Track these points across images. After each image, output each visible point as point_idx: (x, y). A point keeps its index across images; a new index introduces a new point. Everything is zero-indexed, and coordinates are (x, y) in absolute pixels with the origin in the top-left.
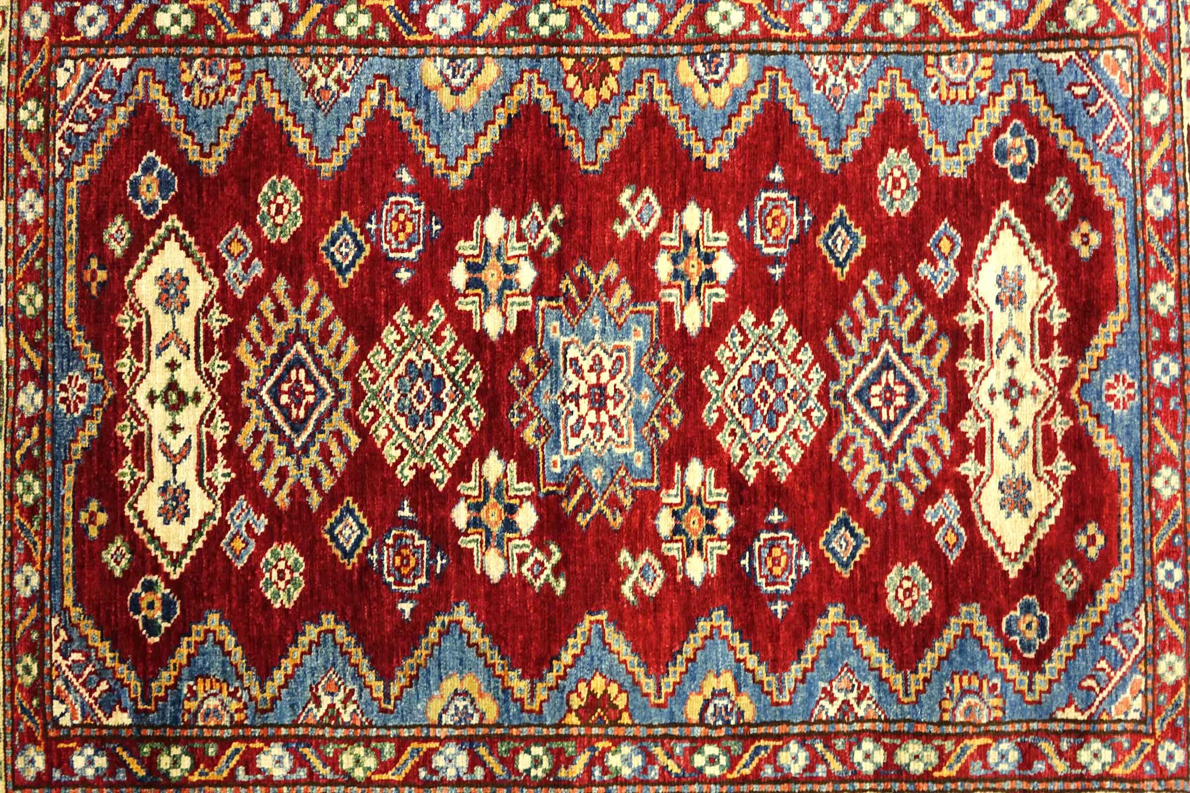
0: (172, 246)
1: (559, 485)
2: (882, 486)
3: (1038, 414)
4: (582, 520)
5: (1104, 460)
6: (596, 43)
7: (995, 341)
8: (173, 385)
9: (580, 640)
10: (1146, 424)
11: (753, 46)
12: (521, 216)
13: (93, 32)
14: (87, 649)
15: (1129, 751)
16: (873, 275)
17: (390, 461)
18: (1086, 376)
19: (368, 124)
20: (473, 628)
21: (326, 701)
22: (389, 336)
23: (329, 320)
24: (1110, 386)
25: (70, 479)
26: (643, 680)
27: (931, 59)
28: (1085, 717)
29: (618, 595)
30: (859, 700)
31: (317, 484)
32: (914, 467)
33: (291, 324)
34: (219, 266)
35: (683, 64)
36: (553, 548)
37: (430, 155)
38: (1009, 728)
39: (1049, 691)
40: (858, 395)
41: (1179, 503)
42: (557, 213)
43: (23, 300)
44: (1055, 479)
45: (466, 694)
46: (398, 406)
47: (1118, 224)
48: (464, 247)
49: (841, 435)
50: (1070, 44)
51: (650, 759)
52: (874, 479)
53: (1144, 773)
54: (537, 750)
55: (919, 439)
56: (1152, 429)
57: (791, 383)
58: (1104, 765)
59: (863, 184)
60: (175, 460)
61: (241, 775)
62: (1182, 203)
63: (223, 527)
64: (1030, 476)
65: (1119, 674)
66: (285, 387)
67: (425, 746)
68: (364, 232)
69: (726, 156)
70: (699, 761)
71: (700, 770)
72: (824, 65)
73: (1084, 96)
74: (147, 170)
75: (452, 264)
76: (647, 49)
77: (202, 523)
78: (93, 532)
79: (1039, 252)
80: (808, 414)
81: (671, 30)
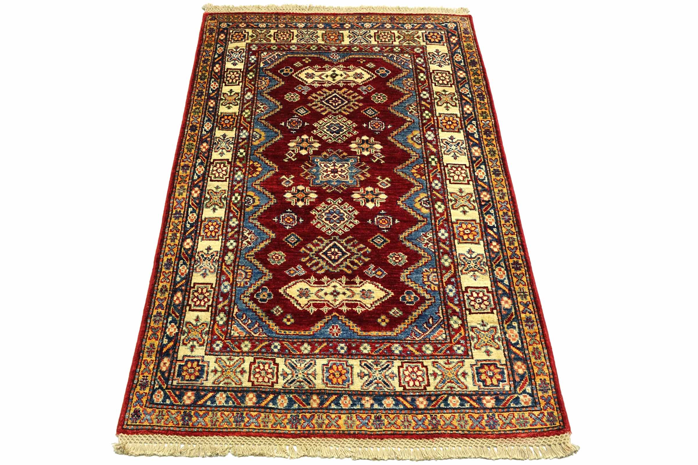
0: (369, 76)
1: (312, 161)
2: (309, 252)
3: (329, 302)
4: (302, 166)
5: (314, 325)
6: (429, 173)
7: (351, 289)
8: (337, 75)
9: (271, 165)
10: (324, 340)
11: (432, 214)
12: (381, 153)
13: (417, 61)
14: (278, 59)
15: (221, 330)
16: (370, 250)
17: (319, 122)
18: (340, 318)
19: (402, 118)
20: (277, 139)
21: (262, 107)
22: (349, 122)
23: (353, 108)
24: (337, 327)
25: (316, 56)
26: (259, 181)
27: (435, 270)
28: (234, 315)
29: (282, 174)
30: (248, 242)
31: (313, 105)
32: (314, 262)
33: (352, 100)
34: (365, 85)
35: (426, 195)
36: (296, 159)
37: (395, 133)
38: (234, 289)
39: (243, 303)
40: (335, 244)
41: (299, 353)
42: (383, 162)
43: (355, 47)
44: (308, 307)
45: (260, 137)
46: (332, 124)
47: (389, 333)
48: (372, 139)
49: (323, 239)
50: (445, 318)
51: (239, 182)
52: (310, 249)
53: (214, 335)
54: (244, 154)
55: (322, 263)
56: (323, 342)
57: (338, 225)
58: (218, 321)
59: (396, 248)
60: (320, 76)
61: (246, 89)
62: (397, 357)
63: (304, 85)
64: (309, 298)
65: (246, 327)
66: (337, 99)
67: (248, 128)
68: (375, 117)
69: (401, 207)
70: (237, 195)
71: (234, 195)
72: (430, 236)
73: (429, 322)
74: (386, 71)
75: (368, 136)
76: (428, 186)
77: (305, 81)
78: (304, 60)
79: (379, 304)
80: (330, 229)
81: (434, 192)
